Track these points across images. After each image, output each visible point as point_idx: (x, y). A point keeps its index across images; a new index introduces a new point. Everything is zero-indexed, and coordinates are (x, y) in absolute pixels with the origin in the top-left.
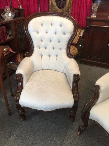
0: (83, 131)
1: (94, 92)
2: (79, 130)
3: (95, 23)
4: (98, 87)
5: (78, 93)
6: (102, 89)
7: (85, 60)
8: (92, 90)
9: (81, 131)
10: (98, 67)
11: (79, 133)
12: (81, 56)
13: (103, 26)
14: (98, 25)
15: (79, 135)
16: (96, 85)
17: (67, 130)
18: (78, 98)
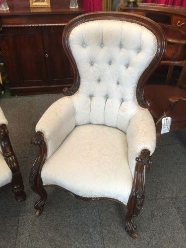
0: (43, 206)
1: (35, 144)
2: (37, 208)
3: (10, 20)
4: (40, 134)
5: (13, 154)
6: (47, 135)
7: (18, 88)
8: (31, 143)
9: (40, 208)
10: (44, 95)
11: (38, 213)
12: (9, 82)
13: (26, 24)
14: (16, 24)
15: (39, 215)
16: (36, 131)
17: (17, 218)
18: (17, 163)
